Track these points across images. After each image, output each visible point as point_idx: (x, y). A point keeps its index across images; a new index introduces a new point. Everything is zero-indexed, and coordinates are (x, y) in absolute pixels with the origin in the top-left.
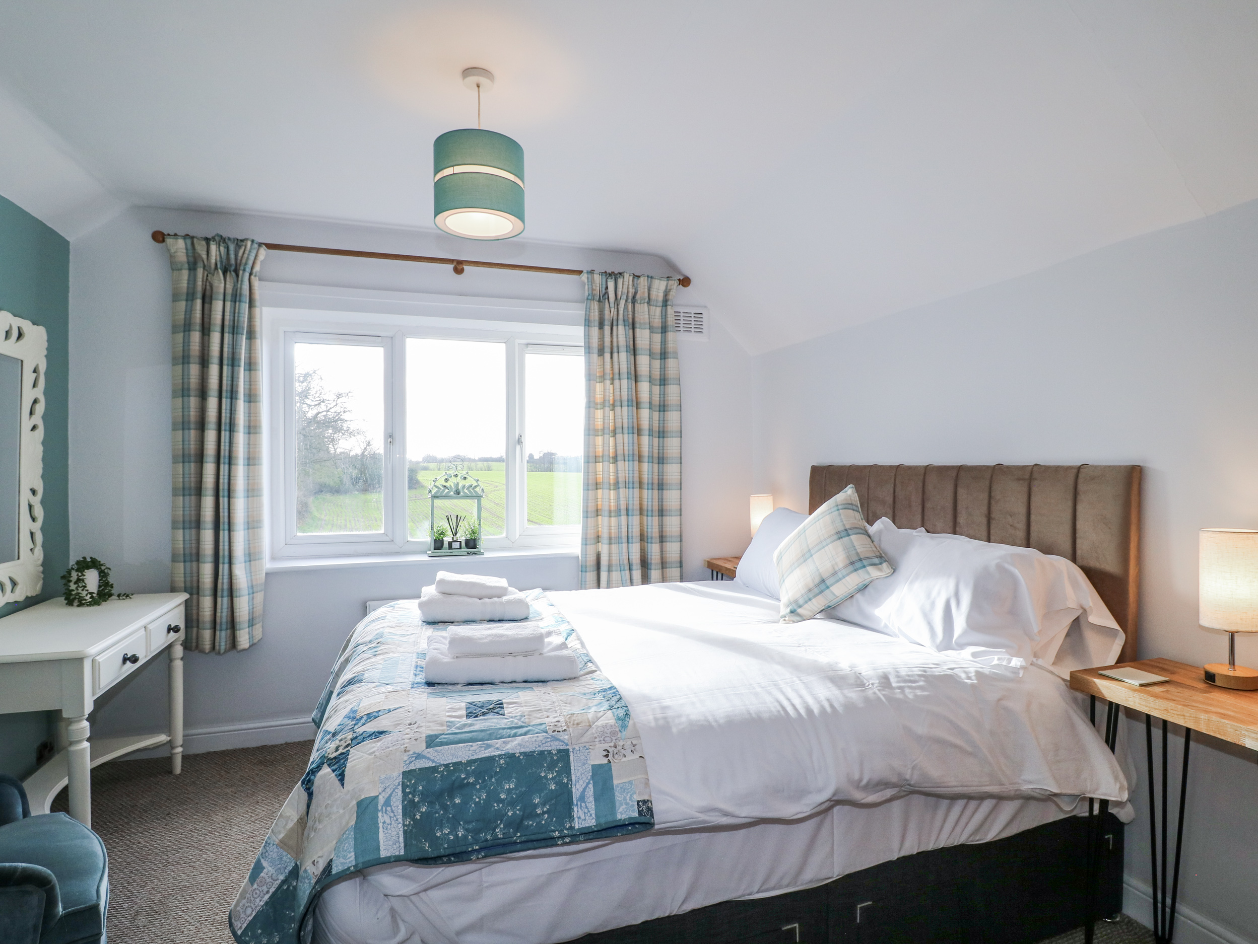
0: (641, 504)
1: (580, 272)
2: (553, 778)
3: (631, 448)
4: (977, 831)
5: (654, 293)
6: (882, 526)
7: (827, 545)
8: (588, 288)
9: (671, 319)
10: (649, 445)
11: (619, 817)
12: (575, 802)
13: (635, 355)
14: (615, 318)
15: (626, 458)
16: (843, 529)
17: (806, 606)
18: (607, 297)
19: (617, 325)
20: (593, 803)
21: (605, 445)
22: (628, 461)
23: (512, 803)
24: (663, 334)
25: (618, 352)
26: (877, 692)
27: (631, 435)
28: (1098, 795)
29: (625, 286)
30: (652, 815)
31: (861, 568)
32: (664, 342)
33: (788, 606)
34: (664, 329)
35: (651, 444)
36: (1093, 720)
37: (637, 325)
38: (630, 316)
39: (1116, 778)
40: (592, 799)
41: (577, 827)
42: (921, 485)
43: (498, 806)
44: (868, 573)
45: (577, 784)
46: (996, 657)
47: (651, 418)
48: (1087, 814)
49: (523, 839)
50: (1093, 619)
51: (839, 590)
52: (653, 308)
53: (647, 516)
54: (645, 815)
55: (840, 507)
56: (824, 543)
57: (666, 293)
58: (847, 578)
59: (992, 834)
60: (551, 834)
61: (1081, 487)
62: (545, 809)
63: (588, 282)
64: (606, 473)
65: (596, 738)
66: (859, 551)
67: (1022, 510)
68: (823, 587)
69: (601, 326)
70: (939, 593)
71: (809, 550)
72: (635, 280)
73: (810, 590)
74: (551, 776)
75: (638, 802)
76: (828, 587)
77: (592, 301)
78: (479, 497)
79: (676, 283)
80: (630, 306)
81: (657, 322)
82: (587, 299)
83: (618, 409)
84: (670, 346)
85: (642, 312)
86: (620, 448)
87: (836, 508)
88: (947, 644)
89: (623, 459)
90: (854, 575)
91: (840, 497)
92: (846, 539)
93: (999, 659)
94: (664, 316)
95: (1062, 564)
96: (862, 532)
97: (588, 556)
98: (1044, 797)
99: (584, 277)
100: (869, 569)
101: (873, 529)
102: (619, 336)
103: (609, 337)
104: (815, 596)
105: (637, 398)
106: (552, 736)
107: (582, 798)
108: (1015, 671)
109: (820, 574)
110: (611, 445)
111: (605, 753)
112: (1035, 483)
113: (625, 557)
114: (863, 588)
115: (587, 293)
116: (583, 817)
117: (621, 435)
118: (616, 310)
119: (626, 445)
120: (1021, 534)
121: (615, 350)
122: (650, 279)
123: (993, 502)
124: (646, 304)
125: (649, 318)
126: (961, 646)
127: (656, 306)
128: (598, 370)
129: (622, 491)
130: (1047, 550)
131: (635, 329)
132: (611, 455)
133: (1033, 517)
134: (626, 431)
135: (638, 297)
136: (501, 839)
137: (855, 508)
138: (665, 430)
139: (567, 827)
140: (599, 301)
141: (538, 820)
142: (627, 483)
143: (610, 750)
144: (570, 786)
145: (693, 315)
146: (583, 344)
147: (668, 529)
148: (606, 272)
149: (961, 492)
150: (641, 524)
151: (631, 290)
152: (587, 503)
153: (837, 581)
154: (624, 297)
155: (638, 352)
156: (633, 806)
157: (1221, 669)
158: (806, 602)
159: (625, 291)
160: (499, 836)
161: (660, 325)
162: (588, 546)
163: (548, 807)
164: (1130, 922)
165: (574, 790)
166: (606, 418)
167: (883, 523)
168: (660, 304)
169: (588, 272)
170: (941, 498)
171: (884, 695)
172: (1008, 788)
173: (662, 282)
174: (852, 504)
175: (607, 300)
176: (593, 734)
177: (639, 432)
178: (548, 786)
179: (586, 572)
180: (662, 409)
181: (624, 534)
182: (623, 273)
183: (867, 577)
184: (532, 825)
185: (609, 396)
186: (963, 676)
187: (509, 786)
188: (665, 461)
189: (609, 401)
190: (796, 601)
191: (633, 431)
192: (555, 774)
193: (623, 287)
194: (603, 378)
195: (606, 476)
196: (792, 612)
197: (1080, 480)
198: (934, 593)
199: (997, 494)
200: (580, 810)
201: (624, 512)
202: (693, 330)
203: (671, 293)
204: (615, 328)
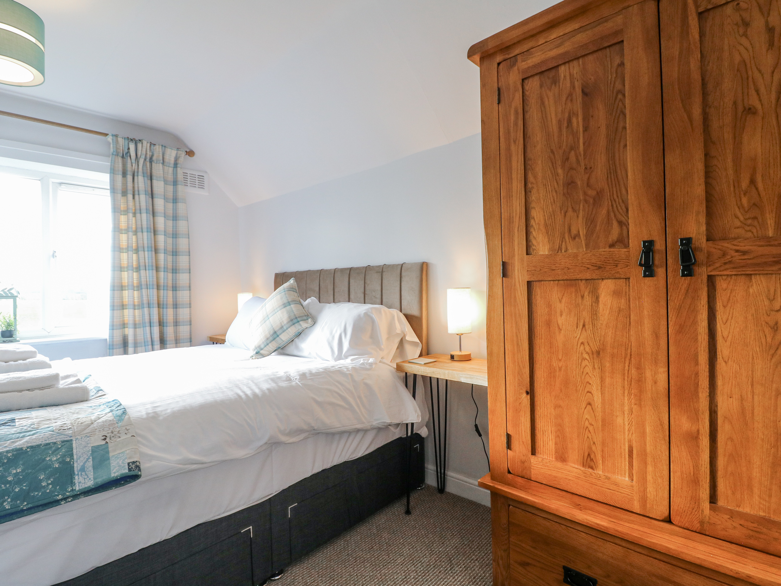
0: (158, 301)
1: (106, 135)
2: (57, 460)
3: (150, 261)
4: (352, 453)
5: (167, 157)
6: (310, 301)
7: (278, 311)
8: (113, 147)
9: (180, 177)
10: (164, 260)
11: (113, 475)
12: (76, 473)
13: (152, 198)
14: (136, 170)
15: (147, 268)
16: (287, 301)
17: (265, 348)
18: (129, 155)
19: (138, 176)
20: (92, 471)
21: (129, 259)
22: (149, 270)
23: (19, 482)
24: (175, 186)
25: (139, 195)
26: (298, 382)
27: (150, 252)
28: (409, 421)
29: (144, 150)
30: (140, 470)
31: (296, 323)
32: (175, 192)
33: (255, 350)
34: (175, 183)
35: (166, 259)
36: (406, 386)
37: (154, 178)
38: (149, 171)
39: (416, 411)
40: (91, 469)
41: (77, 489)
42: (332, 279)
43: (5, 486)
44: (301, 325)
45: (79, 460)
46: (362, 359)
47: (165, 242)
48: (405, 436)
49: (30, 506)
50: (408, 338)
51: (284, 337)
52: (166, 168)
53: (163, 308)
54: (134, 471)
55: (286, 290)
56: (276, 311)
57: (176, 159)
58: (289, 329)
59: (361, 452)
60: (55, 497)
61: (403, 274)
62: (50, 482)
63: (113, 142)
64: (131, 278)
65: (96, 429)
66: (295, 313)
67: (379, 288)
68: (275, 336)
69: (124, 174)
70: (336, 331)
71: (268, 316)
72: (152, 146)
73: (267, 339)
74: (55, 459)
75: (129, 464)
76: (278, 336)
77: (117, 157)
78: (14, 297)
79: (184, 153)
80: (148, 164)
81: (170, 177)
82: (113, 154)
83: (140, 234)
84: (180, 194)
85: (158, 169)
86: (142, 261)
87: (283, 291)
88: (339, 358)
89: (144, 268)
90: (293, 327)
91: (286, 285)
92: (288, 307)
93: (363, 360)
94: (175, 174)
95: (395, 312)
96: (297, 302)
97: (114, 338)
98: (384, 427)
99: (110, 139)
100: (301, 323)
101: (305, 303)
102: (139, 183)
103: (132, 183)
104: (271, 342)
105: (154, 227)
106: (58, 433)
107: (83, 469)
108: (371, 364)
109: (273, 329)
110: (134, 259)
111: (103, 438)
112: (384, 274)
113: (149, 336)
114: (299, 335)
115: (112, 150)
116: (83, 481)
117: (143, 252)
118: (137, 165)
119: (147, 259)
120: (379, 300)
121: (136, 193)
122: (163, 148)
123: (366, 285)
124: (161, 165)
125: (164, 174)
126: (346, 357)
127: (169, 167)
128: (122, 206)
129: (144, 291)
130: (389, 307)
131: (153, 180)
132: (134, 266)
133: (383, 291)
134: (146, 249)
135: (154, 158)
136: (8, 509)
137: (294, 290)
138: (177, 250)
139: (69, 490)
140: (123, 157)
141: (43, 490)
142: (148, 285)
143: (108, 435)
144: (72, 463)
145: (197, 177)
146: (109, 188)
147: (181, 317)
148: (128, 138)
149: (352, 281)
150: (159, 314)
151: (148, 152)
152: (114, 299)
153: (284, 331)
154: (143, 157)
155: (155, 196)
156: (124, 466)
157: (456, 353)
158: (265, 346)
159: (144, 152)
160: (7, 508)
161: (172, 180)
162: (115, 331)
163: (52, 480)
164: (429, 487)
165: (75, 465)
166: (130, 240)
167: (311, 300)
168: (172, 165)
169: (113, 135)
170: (342, 286)
171: (301, 383)
172: (366, 425)
173: (173, 151)
174: (293, 288)
175: (129, 157)
176: (95, 427)
177: (156, 251)
178: (52, 466)
179: (113, 349)
180: (174, 236)
181: (147, 320)
182: (142, 140)
183: (300, 327)
184: (38, 495)
185: (132, 224)
186: (345, 370)
187: (17, 471)
188: (177, 271)
189: (132, 228)
190: (259, 346)
191: (152, 249)
192: (59, 457)
193: (142, 150)
194: (126, 212)
195: (130, 280)
196: (257, 353)
197: (403, 271)
198: (334, 332)
199: (368, 281)
200: (80, 477)
201: (146, 305)
202: (197, 186)
203: (180, 159)
204: (136, 177)
